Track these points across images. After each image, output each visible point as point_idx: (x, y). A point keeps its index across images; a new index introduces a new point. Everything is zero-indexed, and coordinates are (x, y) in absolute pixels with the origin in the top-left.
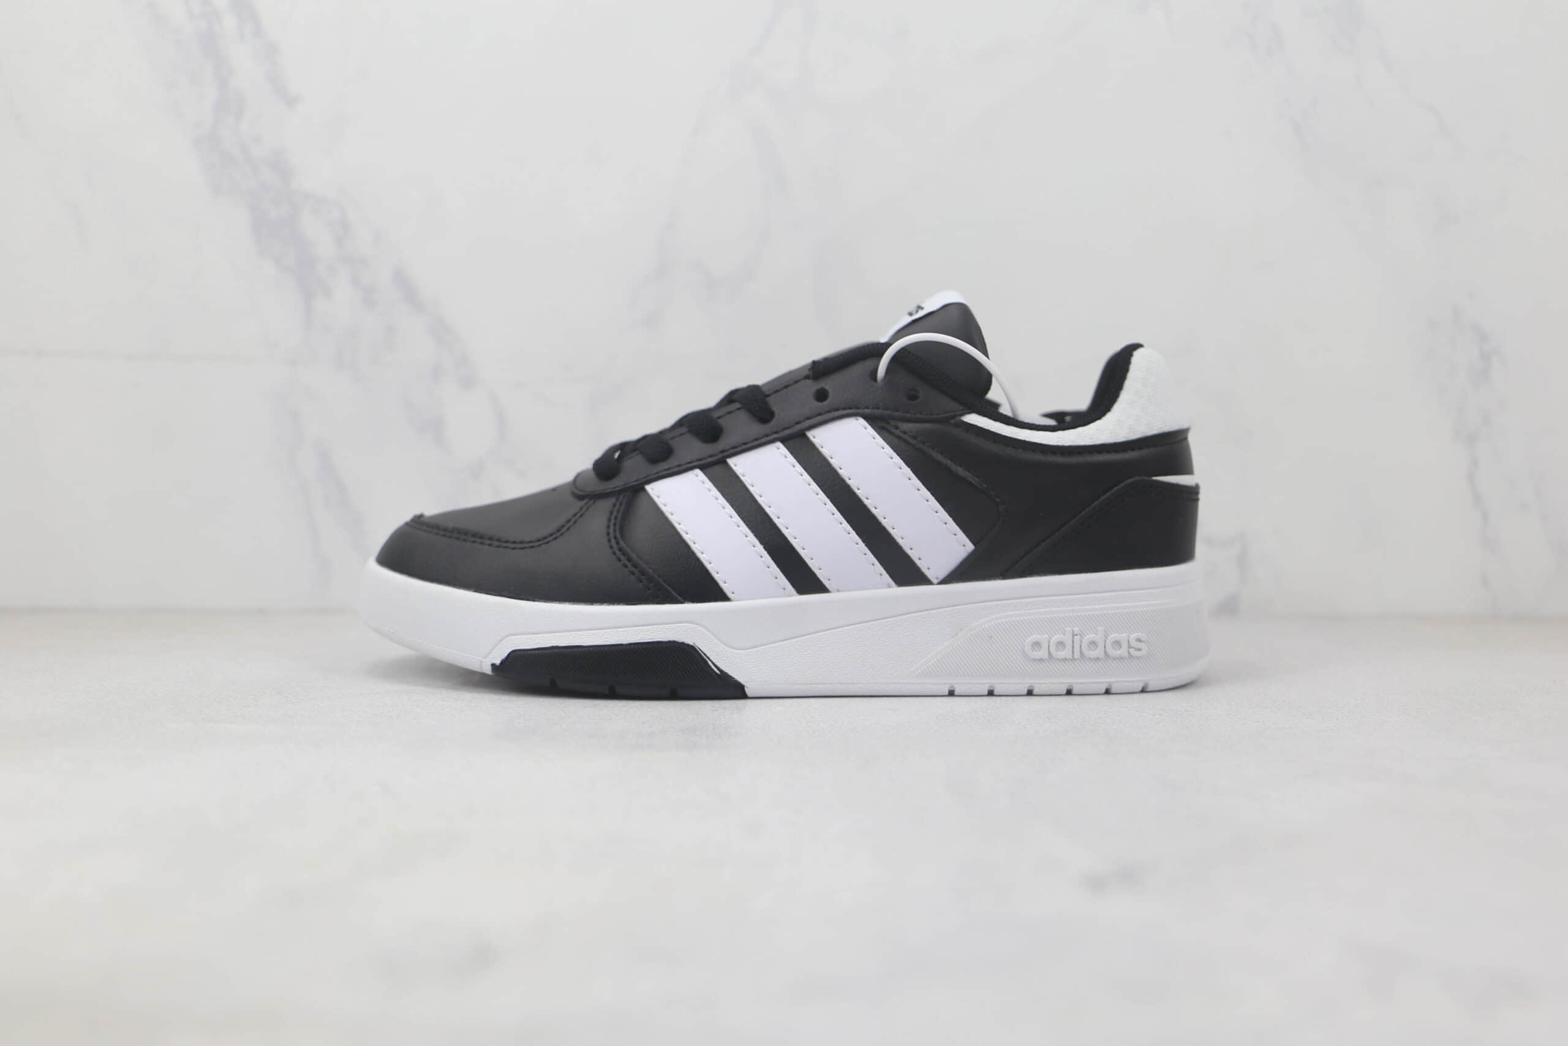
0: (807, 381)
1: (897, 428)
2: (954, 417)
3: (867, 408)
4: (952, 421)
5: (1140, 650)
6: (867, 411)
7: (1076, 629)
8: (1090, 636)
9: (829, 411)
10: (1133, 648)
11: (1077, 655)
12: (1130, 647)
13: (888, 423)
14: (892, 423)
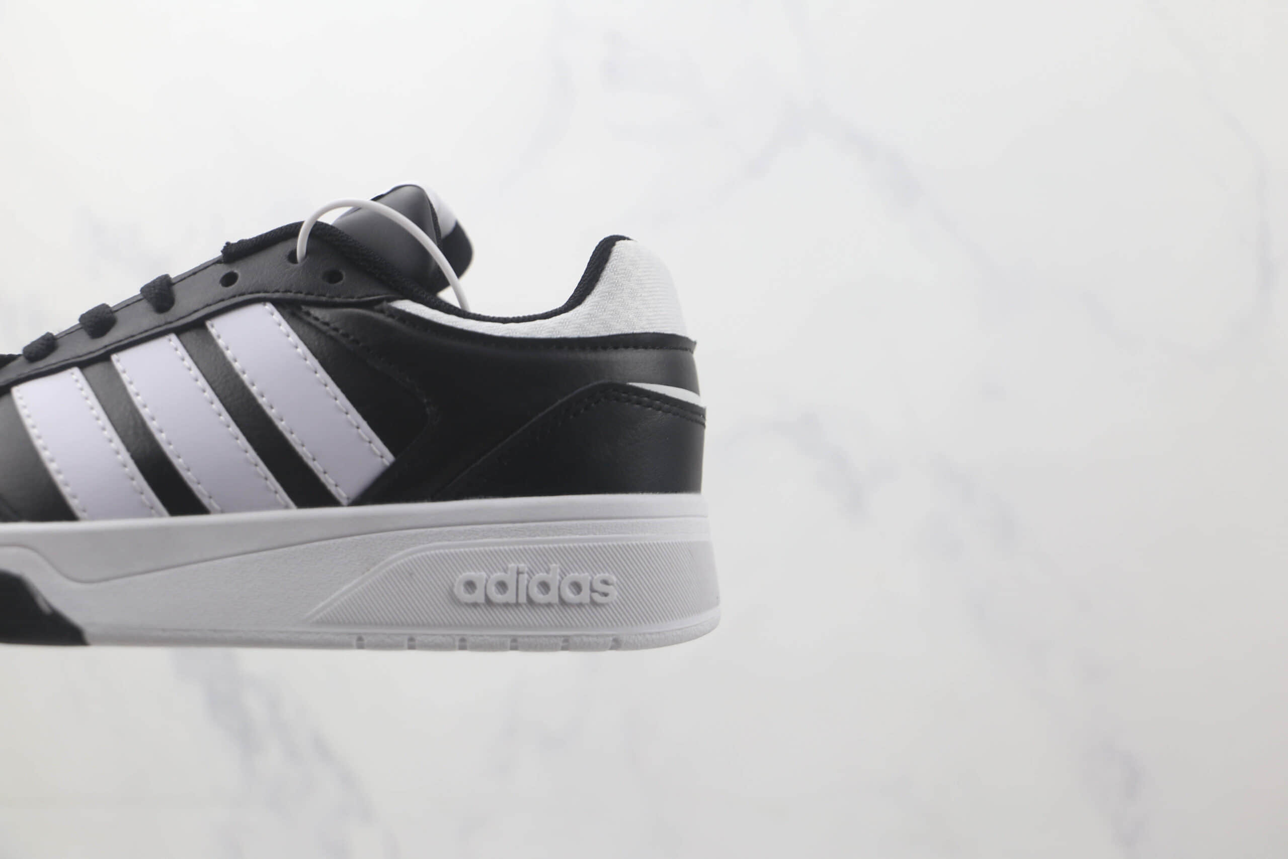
0: (218, 265)
1: (308, 314)
2: (379, 301)
3: (277, 291)
4: (377, 307)
5: (606, 595)
6: (277, 295)
7: (522, 566)
8: (541, 576)
9: (234, 296)
10: (596, 591)
11: (523, 599)
12: (593, 590)
13: (300, 309)
14: (304, 308)
